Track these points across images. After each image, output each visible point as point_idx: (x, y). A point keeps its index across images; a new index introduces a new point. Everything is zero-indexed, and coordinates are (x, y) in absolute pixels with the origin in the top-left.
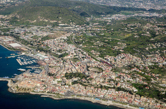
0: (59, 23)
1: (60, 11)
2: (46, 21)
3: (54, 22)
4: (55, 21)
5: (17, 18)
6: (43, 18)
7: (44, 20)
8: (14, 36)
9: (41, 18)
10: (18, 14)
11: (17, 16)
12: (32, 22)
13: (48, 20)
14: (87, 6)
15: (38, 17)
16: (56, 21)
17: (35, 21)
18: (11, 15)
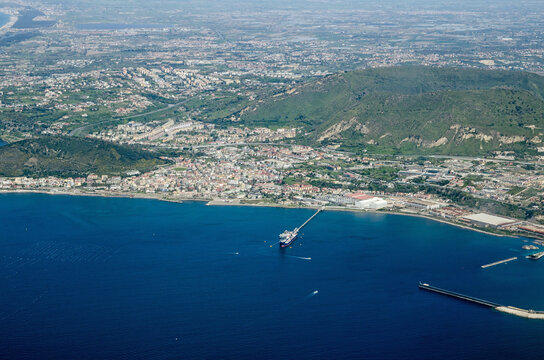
0: (535, 145)
1: (518, 104)
2: (487, 138)
3: (516, 140)
4: (518, 139)
5: (362, 135)
6: (473, 130)
7: (477, 136)
8: (438, 193)
9: (466, 131)
10: (362, 119)
11: (358, 128)
12: (432, 145)
13: (490, 134)
14: (535, 85)
15: (452, 127)
16: (523, 139)
17: (443, 140)
18: (339, 126)
